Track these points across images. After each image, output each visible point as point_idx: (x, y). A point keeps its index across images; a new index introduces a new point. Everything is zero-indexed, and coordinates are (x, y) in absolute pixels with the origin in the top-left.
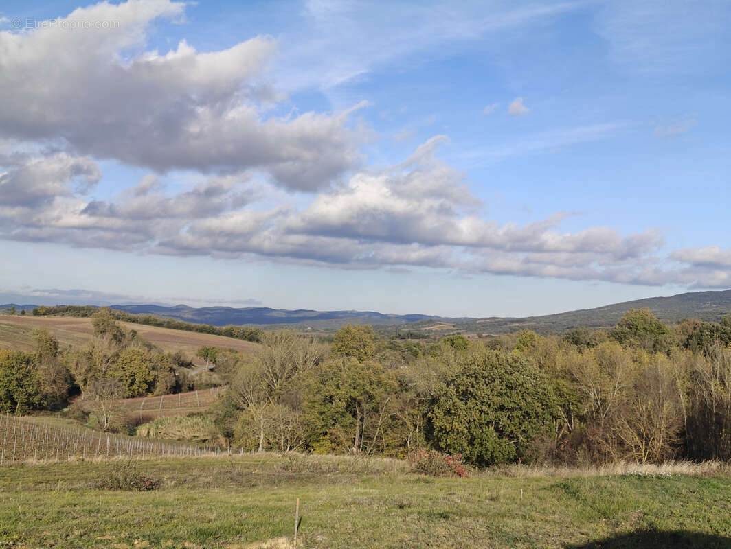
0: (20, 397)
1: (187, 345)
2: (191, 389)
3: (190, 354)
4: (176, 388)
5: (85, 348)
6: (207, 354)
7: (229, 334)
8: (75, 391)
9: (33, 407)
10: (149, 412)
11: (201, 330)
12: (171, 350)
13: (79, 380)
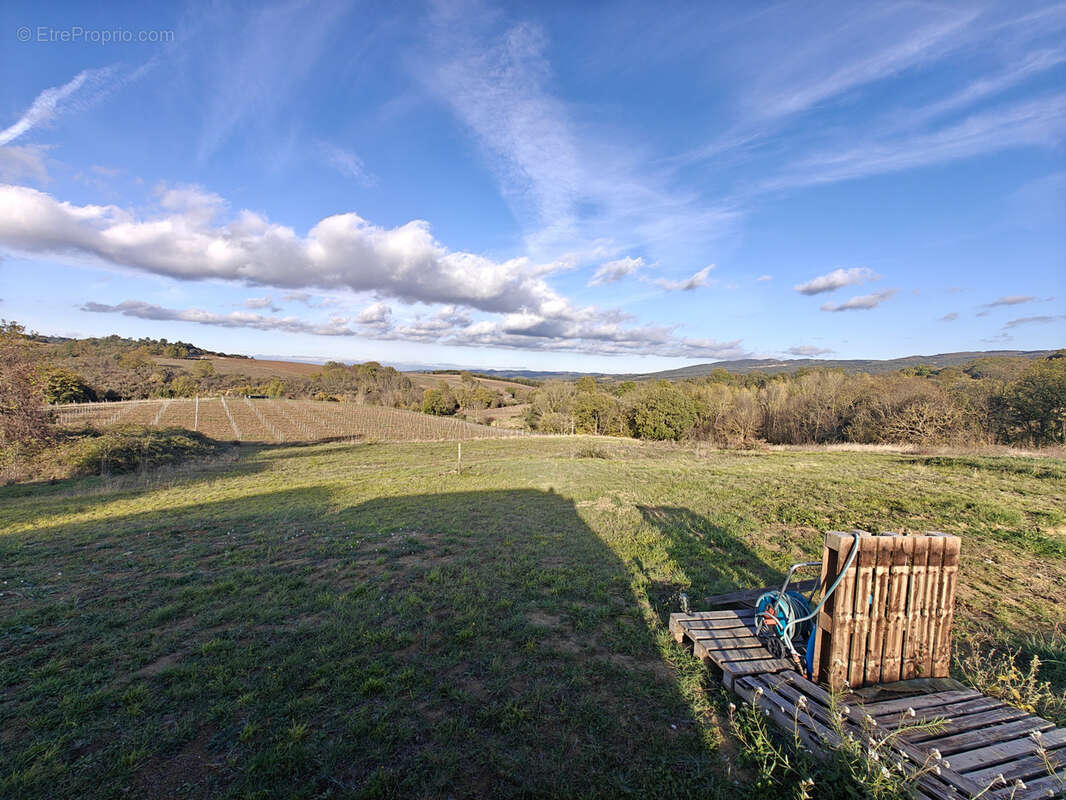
0: (437, 409)
1: (500, 387)
2: (505, 406)
3: (502, 391)
4: (500, 406)
5: (461, 388)
6: (508, 390)
7: (516, 382)
8: (458, 406)
9: (442, 414)
10: (492, 416)
11: (504, 380)
12: (494, 389)
13: (459, 402)
